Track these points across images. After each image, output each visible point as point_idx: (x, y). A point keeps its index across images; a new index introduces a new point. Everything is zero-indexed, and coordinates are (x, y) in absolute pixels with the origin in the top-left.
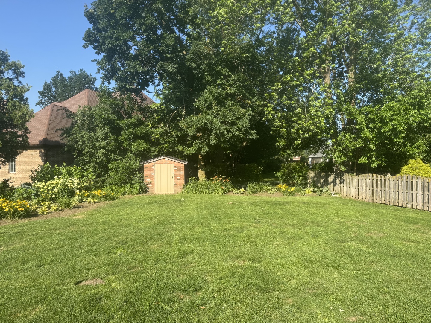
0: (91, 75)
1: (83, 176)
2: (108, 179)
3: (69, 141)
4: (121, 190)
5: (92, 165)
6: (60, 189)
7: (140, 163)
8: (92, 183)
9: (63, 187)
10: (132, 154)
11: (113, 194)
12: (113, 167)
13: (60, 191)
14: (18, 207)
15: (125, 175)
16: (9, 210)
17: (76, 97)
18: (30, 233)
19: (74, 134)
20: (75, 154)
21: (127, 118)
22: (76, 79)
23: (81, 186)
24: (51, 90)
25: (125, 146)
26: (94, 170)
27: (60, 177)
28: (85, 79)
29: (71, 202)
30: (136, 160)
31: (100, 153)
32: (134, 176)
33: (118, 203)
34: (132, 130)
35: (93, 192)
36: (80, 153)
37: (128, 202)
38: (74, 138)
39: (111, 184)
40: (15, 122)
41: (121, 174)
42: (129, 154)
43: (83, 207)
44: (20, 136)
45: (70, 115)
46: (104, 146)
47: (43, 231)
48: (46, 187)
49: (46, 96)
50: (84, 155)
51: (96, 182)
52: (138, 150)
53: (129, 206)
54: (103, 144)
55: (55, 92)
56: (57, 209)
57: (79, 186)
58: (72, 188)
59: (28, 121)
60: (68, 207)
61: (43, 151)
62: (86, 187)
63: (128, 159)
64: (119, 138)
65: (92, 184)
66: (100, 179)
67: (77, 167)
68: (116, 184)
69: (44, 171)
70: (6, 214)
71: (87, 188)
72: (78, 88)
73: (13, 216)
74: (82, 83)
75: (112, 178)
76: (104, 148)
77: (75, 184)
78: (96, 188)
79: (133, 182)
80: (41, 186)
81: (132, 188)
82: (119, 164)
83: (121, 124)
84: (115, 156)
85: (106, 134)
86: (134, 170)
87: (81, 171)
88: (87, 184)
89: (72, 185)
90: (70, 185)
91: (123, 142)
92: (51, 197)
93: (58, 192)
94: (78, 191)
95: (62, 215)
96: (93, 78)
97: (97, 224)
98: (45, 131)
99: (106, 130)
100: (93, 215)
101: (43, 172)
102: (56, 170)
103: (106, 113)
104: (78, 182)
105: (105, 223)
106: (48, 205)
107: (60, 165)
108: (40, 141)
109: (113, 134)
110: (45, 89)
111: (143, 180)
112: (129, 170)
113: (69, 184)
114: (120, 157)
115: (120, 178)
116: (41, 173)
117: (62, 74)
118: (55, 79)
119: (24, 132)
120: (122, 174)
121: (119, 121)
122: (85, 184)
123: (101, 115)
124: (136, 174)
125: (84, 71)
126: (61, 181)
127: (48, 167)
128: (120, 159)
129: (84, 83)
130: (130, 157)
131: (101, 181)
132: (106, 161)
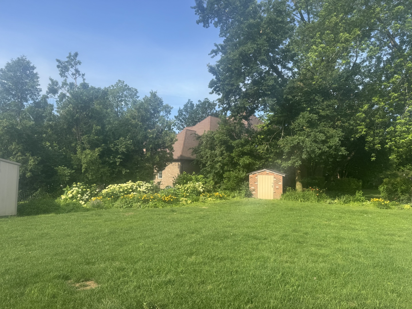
1: (206, 182)
2: (222, 185)
3: (197, 157)
4: (232, 194)
5: (212, 174)
7: (246, 174)
8: (212, 187)
9: (194, 189)
12: (227, 176)
19: (201, 152)
20: (201, 166)
21: (237, 139)
25: (236, 160)
26: (213, 178)
27: (191, 182)
30: (243, 171)
31: (218, 166)
32: (241, 184)
34: (241, 149)
35: (213, 194)
36: (204, 165)
38: (200, 155)
39: (224, 189)
40: (166, 144)
42: (238, 167)
44: (168, 153)
46: (220, 161)
48: (183, 188)
50: (207, 167)
52: (245, 164)
60: (198, 201)
61: (180, 164)
63: (238, 170)
64: (232, 154)
66: (217, 185)
68: (228, 189)
69: (181, 178)
71: (208, 191)
75: (225, 185)
78: (214, 191)
79: (241, 188)
80: (180, 187)
81: (240, 193)
82: (231, 174)
83: (233, 144)
84: (228, 168)
85: (222, 152)
86: (242, 179)
87: (204, 178)
88: (209, 188)
91: (234, 157)
93: (191, 192)
99: (222, 149)
102: (189, 177)
103: (222, 136)
106: (185, 200)
107: (191, 174)
108: (178, 157)
109: (227, 152)
111: (248, 188)
112: (238, 179)
113: (197, 187)
114: (232, 169)
115: (231, 185)
117: (192, 102)
119: (170, 151)
120: (233, 182)
121: (231, 141)
123: (219, 137)
124: (243, 182)
126: (192, 185)
132: (221, 172)
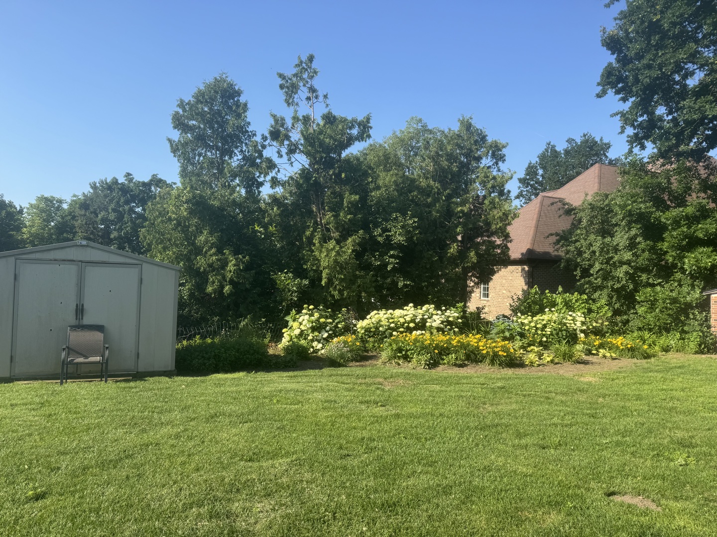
0: (601, 140)
1: (590, 311)
2: (634, 319)
3: (568, 252)
4: (662, 342)
5: (605, 292)
6: (555, 330)
7: (701, 293)
8: (607, 323)
9: (560, 326)
10: (685, 274)
11: (646, 347)
12: (646, 297)
13: (554, 332)
14: (498, 349)
15: (669, 315)
16: (487, 352)
17: (579, 180)
18: (519, 392)
19: (576, 241)
20: (578, 273)
21: (675, 207)
22: (576, 151)
23: (588, 327)
24: (537, 174)
25: (671, 260)
26: (608, 301)
27: (553, 309)
28: (591, 148)
29: (573, 353)
30: (693, 286)
31: (621, 272)
32: (687, 317)
33: (658, 366)
34: (685, 230)
35: (609, 340)
36: (586, 273)
37: (679, 367)
38: (576, 248)
39: (640, 329)
40: (493, 227)
41: (661, 311)
42: (678, 275)
43: (592, 363)
44: (499, 246)
45: (570, 211)
46: (628, 260)
47: (538, 392)
48: (533, 324)
49: (528, 184)
50: (592, 275)
51: (613, 323)
52: (699, 268)
53: (682, 373)
54: (627, 256)
55: (542, 176)
56: (552, 361)
57: (584, 328)
58: (573, 329)
59: (509, 224)
60: (569, 361)
61: (526, 268)
62: (596, 330)
63: (676, 284)
64: (659, 245)
65: (606, 326)
66: (619, 318)
67: (581, 295)
68: (650, 330)
69: (531, 298)
70: (484, 357)
71: (598, 332)
72: (579, 164)
73: (492, 362)
74: (586, 156)
75: (642, 318)
76: (628, 263)
77: (579, 324)
78: (613, 333)
79: (686, 328)
80: (526, 321)
81: (683, 339)
82: (657, 293)
83: (663, 220)
84: (649, 278)
85: (632, 240)
86: (689, 306)
87: (587, 301)
88: (598, 325)
89: (573, 325)
90: (571, 325)
91: (666, 252)
92: (541, 341)
93: (552, 334)
94: (582, 335)
95: (561, 372)
96: (605, 144)
97: (625, 397)
98: (531, 238)
99: (633, 232)
100: (613, 380)
101: (528, 301)
102: (547, 299)
103: (634, 202)
104: (583, 319)
105: (639, 398)
106: (538, 352)
107: (554, 291)
108: (522, 254)
109: (646, 239)
110: (527, 174)
111: (709, 327)
112: (679, 305)
113: (568, 321)
114: (660, 280)
115: (658, 320)
116: (525, 302)
117: (554, 146)
118: (543, 157)
119: (503, 240)
120: (664, 311)
121: (659, 214)
122: (594, 324)
123: (626, 205)
124: (693, 314)
125: (590, 135)
126: (555, 317)
127: (536, 293)
128: (659, 284)
129: (590, 154)
130: (680, 281)
131: (622, 322)
132: (631, 287)
